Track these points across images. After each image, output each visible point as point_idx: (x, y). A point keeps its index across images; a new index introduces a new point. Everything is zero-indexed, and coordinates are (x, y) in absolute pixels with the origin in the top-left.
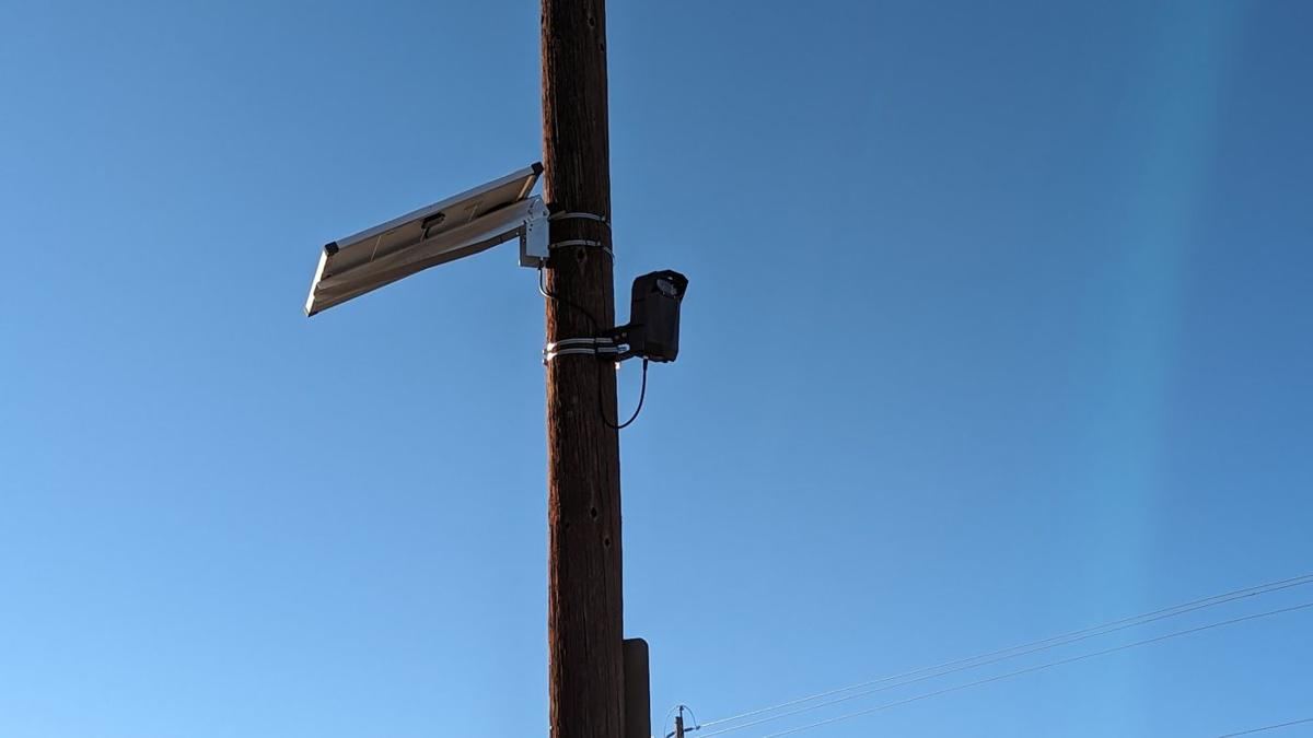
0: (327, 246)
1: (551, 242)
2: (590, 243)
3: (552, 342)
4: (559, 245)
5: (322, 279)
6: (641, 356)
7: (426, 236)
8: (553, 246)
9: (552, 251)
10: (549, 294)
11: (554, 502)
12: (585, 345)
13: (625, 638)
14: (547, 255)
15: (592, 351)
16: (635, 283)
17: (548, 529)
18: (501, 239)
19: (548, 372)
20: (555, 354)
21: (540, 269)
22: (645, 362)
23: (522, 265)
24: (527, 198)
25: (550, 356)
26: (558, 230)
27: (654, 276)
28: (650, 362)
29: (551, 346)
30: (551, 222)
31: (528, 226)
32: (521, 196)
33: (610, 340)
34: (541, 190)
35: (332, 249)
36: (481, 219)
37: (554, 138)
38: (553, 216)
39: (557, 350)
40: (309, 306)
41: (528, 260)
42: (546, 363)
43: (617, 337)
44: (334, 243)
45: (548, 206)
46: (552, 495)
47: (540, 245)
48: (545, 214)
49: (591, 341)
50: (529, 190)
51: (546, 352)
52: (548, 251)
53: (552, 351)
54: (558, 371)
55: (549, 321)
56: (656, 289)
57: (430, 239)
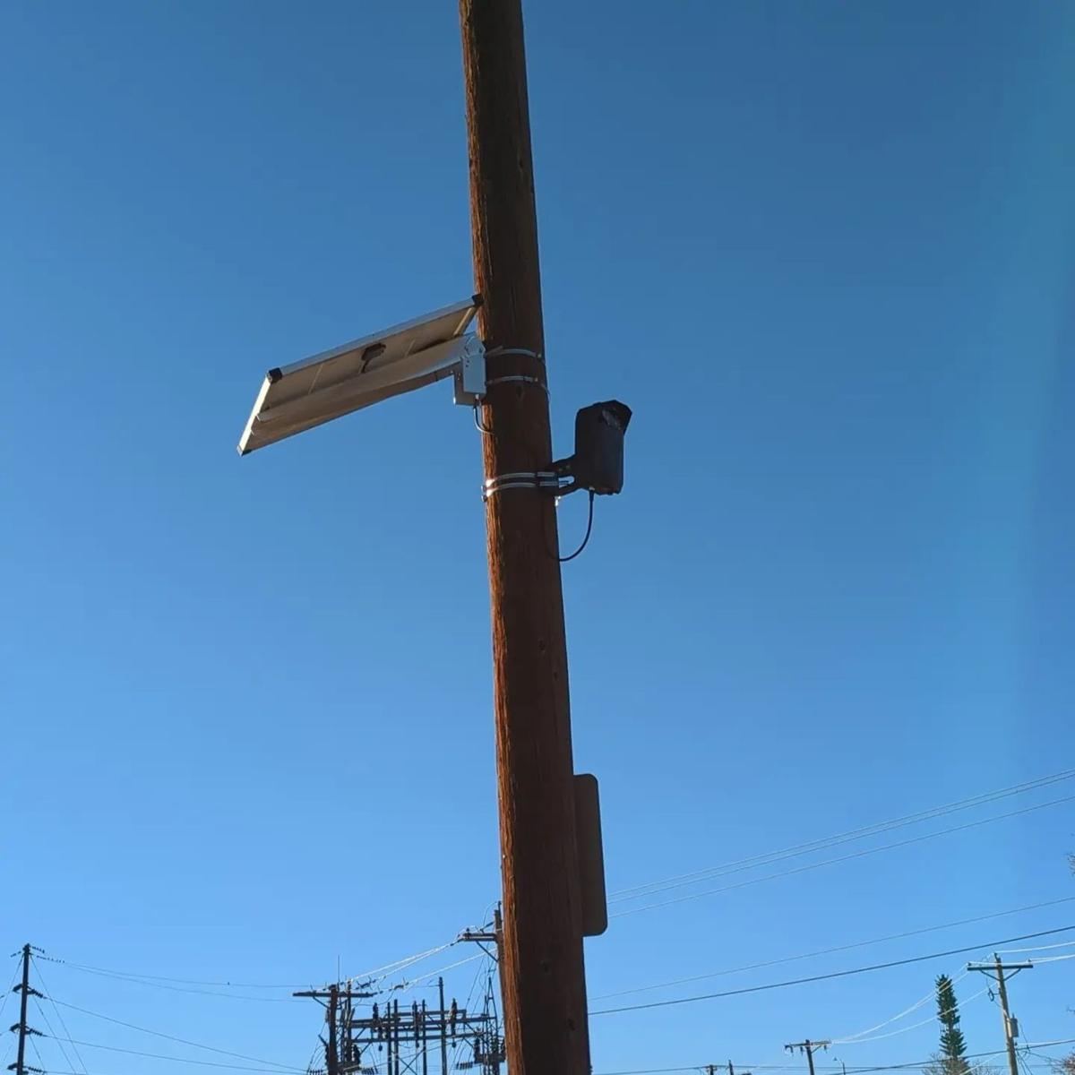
0: (270, 372)
1: (488, 377)
2: (527, 379)
3: (492, 477)
4: (498, 380)
5: (262, 411)
6: (587, 488)
7: (363, 371)
8: (491, 382)
9: (489, 388)
10: (486, 429)
11: (500, 636)
12: (524, 479)
13: (575, 773)
14: (484, 391)
15: (531, 485)
16: (578, 414)
17: (494, 665)
18: (436, 376)
19: (488, 508)
20: (495, 489)
21: (475, 407)
22: (592, 493)
23: (457, 403)
24: (462, 335)
25: (489, 493)
26: (493, 367)
27: (598, 407)
28: (595, 495)
29: (489, 483)
30: (486, 358)
31: (465, 363)
32: (456, 333)
33: (551, 474)
34: (476, 329)
35: (276, 375)
36: (416, 355)
37: (487, 276)
38: (489, 353)
39: (498, 485)
40: (243, 444)
41: (464, 397)
42: (486, 499)
43: (560, 470)
44: (278, 369)
45: (484, 343)
46: (496, 629)
47: (476, 381)
48: (481, 351)
49: (531, 475)
50: (466, 326)
51: (485, 489)
52: (485, 387)
53: (493, 486)
54: (499, 507)
55: (487, 457)
56: (602, 419)
57: (369, 373)
